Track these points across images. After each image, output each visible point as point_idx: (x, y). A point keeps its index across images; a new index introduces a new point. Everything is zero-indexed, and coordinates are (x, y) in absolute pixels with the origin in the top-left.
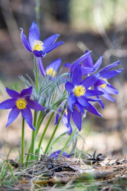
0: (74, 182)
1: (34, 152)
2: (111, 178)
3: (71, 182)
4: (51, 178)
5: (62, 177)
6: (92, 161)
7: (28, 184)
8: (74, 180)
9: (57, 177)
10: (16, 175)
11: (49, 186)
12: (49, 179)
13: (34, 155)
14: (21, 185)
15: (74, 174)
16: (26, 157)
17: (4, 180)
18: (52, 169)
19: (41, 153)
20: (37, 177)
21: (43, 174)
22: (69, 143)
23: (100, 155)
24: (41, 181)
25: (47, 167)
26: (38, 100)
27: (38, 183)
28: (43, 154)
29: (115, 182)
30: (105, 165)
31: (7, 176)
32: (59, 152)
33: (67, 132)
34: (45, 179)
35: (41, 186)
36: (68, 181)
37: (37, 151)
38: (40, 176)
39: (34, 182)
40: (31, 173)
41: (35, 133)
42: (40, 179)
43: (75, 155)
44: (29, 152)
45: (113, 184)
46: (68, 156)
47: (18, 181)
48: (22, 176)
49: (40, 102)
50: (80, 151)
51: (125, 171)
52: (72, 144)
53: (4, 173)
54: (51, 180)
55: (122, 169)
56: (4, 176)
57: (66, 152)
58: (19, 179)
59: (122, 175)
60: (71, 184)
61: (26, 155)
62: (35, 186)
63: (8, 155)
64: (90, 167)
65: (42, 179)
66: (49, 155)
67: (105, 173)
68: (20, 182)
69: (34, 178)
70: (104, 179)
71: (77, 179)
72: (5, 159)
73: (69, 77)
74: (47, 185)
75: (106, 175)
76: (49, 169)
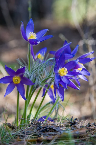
0: (56, 140)
1: (26, 117)
2: (84, 137)
3: (54, 140)
4: (39, 137)
5: (47, 136)
6: (70, 124)
7: (21, 142)
8: (56, 138)
9: (44, 136)
10: (12, 135)
11: (38, 143)
12: (37, 138)
13: (26, 119)
14: (16, 142)
15: (56, 134)
16: (20, 121)
17: (4, 139)
18: (40, 130)
19: (32, 118)
20: (28, 136)
21: (33, 134)
22: (52, 111)
23: (76, 119)
24: (31, 139)
25: (36, 129)
26: (30, 78)
27: (29, 141)
28: (33, 119)
29: (88, 140)
30: (80, 127)
31: (6, 135)
32: (45, 117)
33: (51, 102)
34: (34, 137)
35: (32, 143)
36: (52, 139)
37: (29, 117)
38: (31, 136)
39: (26, 140)
40: (24, 133)
41: (27, 103)
42: (31, 137)
43: (57, 119)
44: (23, 118)
45: (86, 141)
46: (52, 121)
47: (14, 139)
48: (17, 135)
49: (31, 80)
50: (61, 117)
51: (95, 131)
52: (55, 111)
53: (3, 133)
54: (39, 138)
55: (93, 130)
56: (4, 136)
57: (50, 117)
58: (15, 138)
59: (92, 135)
60: (54, 142)
61: (21, 120)
62: (27, 143)
63: (7, 120)
64: (68, 128)
65: (32, 138)
66: (38, 119)
67: (80, 133)
68: (16, 140)
69: (27, 137)
70: (80, 137)
71: (58, 137)
72: (5, 122)
73: (54, 61)
74: (36, 142)
75: (80, 134)
76: (37, 130)
